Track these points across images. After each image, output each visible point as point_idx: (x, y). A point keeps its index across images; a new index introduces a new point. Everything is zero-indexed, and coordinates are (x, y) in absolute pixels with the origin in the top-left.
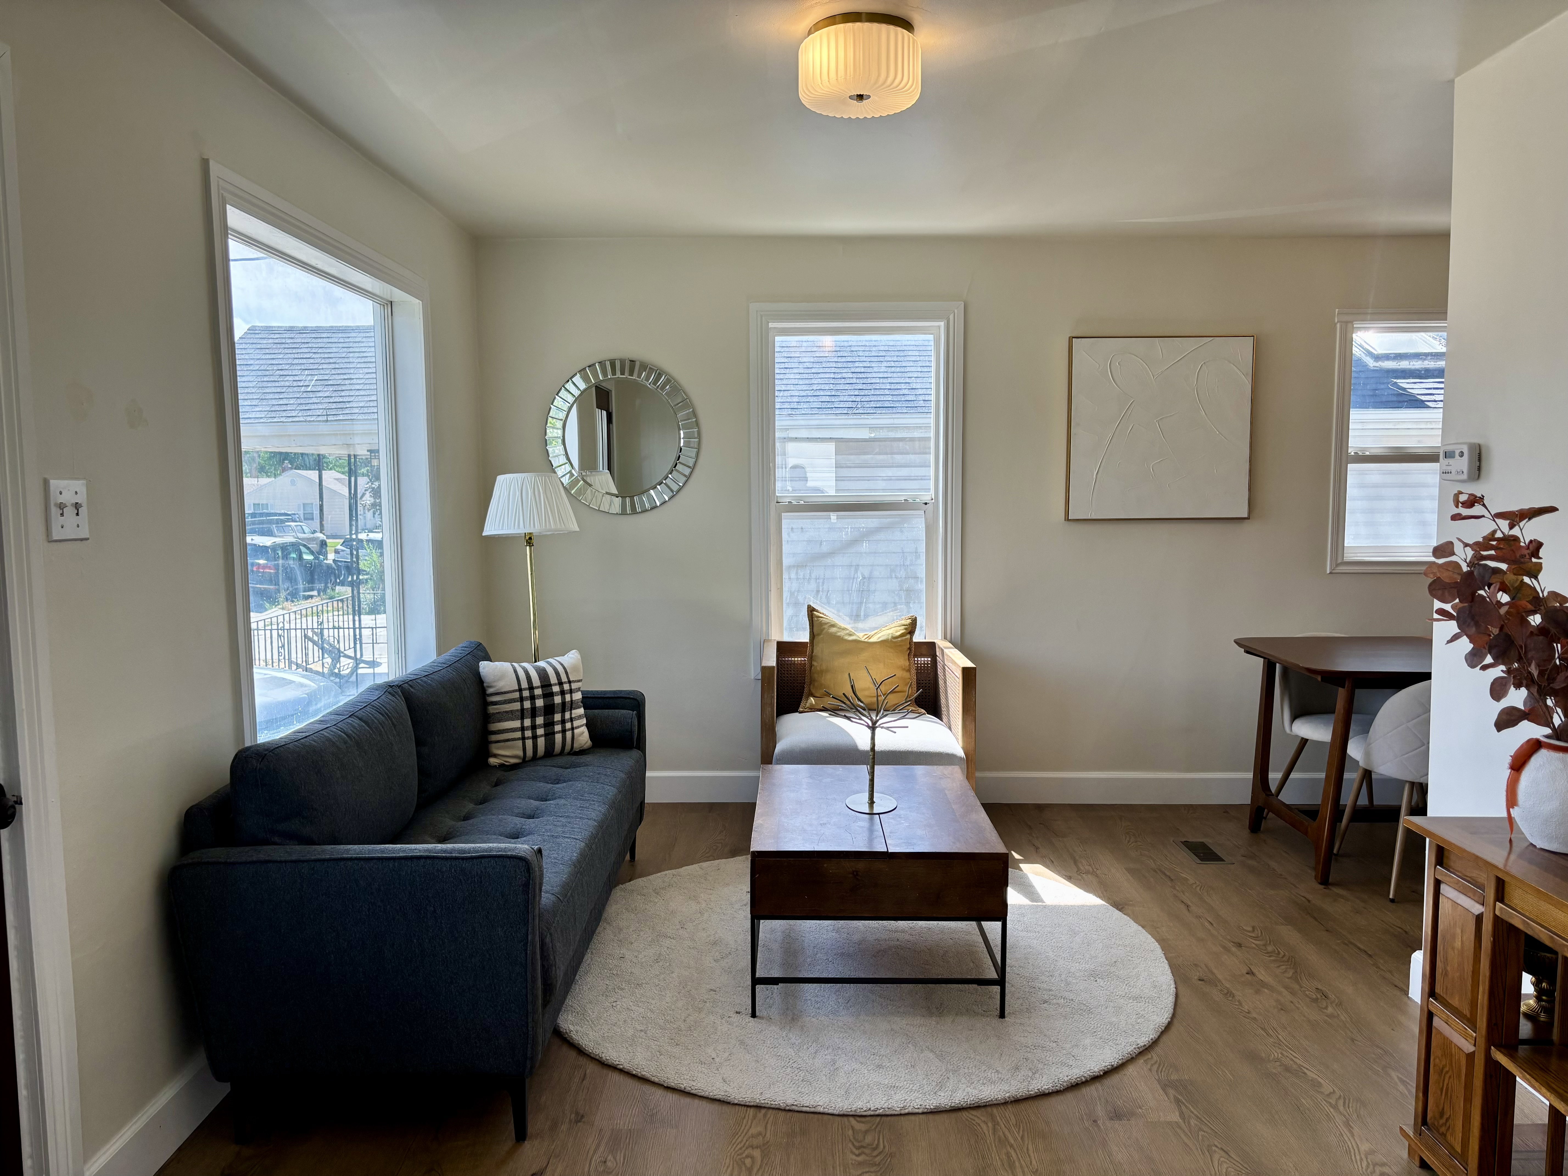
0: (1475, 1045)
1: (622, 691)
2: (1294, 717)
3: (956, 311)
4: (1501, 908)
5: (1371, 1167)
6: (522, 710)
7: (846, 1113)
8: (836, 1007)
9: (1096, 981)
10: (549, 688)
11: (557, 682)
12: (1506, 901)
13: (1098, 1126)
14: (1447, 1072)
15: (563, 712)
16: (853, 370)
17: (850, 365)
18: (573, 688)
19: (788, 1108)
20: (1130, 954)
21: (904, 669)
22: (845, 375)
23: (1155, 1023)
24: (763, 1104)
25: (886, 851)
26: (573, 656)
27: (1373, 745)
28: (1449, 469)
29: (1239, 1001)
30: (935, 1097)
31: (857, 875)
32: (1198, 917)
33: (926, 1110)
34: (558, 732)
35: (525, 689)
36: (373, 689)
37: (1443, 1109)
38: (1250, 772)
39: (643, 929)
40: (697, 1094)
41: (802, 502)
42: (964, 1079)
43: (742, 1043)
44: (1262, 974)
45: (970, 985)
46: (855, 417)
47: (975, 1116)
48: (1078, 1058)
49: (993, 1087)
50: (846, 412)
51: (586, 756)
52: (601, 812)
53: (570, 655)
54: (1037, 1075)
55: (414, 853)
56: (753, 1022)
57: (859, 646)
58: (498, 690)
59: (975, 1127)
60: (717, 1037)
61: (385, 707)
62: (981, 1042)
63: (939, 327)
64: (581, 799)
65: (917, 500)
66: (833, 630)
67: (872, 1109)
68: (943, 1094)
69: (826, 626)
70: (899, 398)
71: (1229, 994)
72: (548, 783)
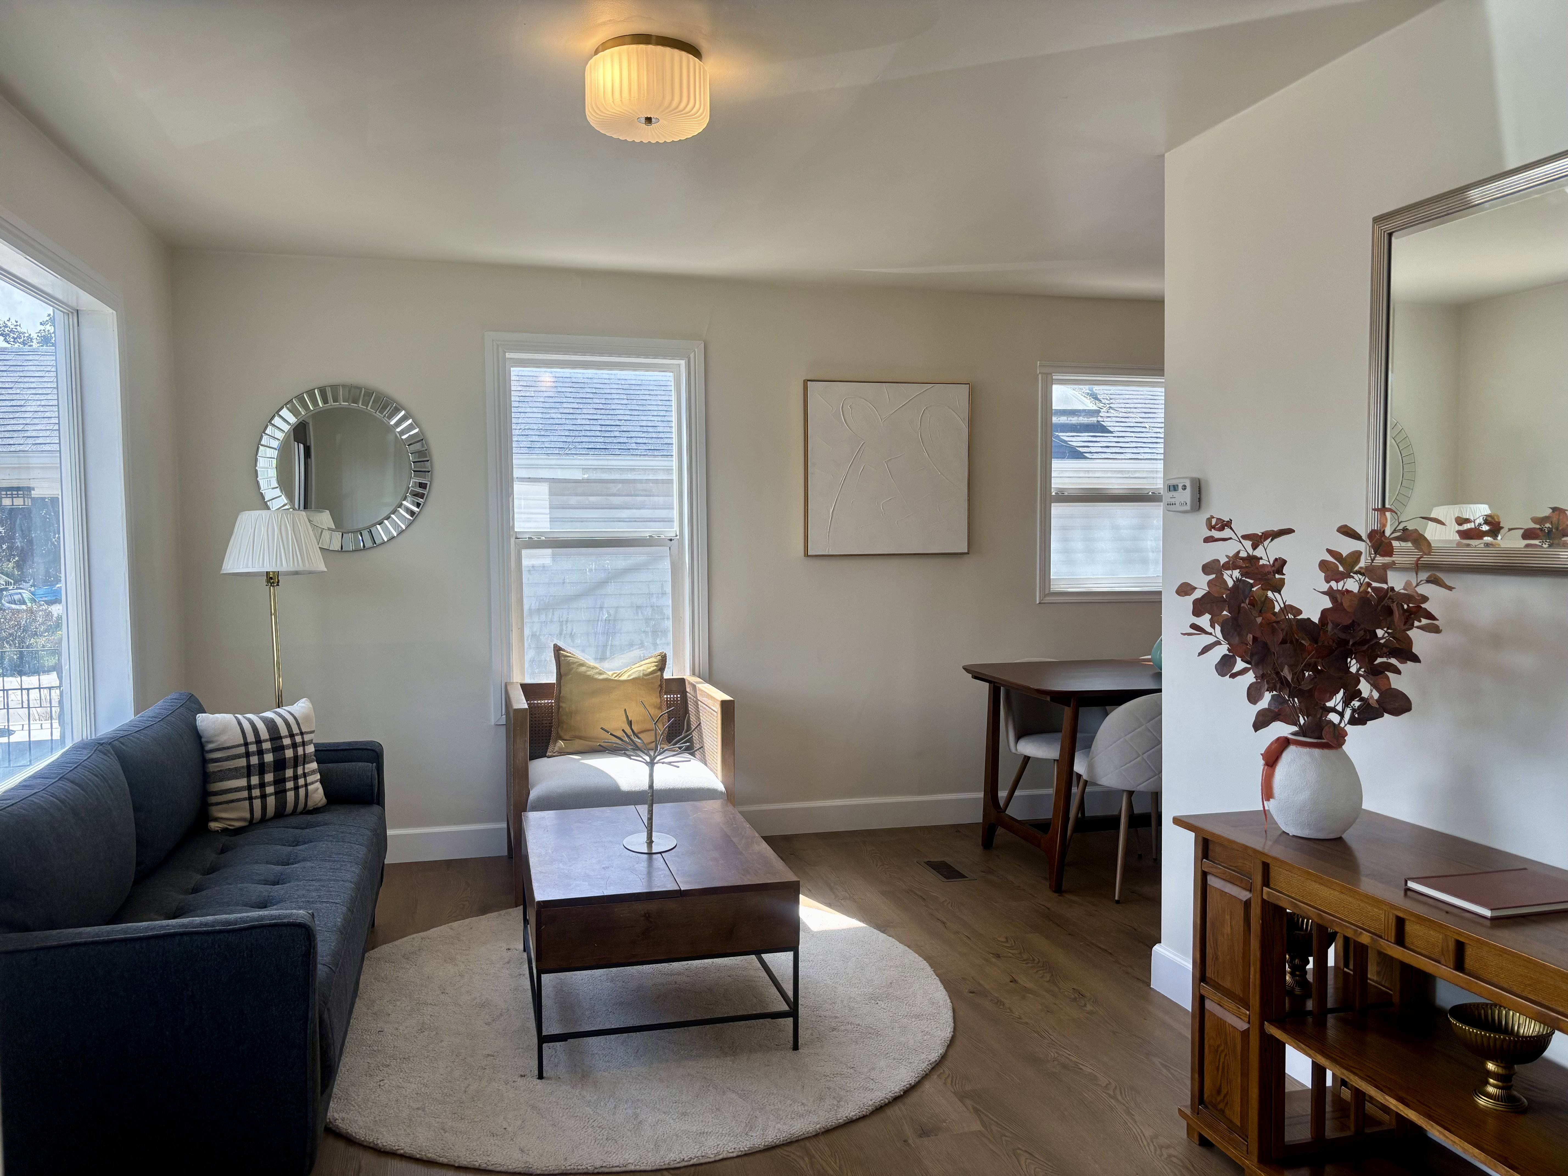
0: (1249, 1022)
1: (357, 742)
2: (1019, 737)
3: (696, 350)
4: (1268, 893)
5: (1158, 1150)
6: (249, 766)
7: (659, 1168)
8: (626, 1058)
9: (877, 1003)
10: (279, 741)
11: (287, 734)
12: (1272, 885)
13: (909, 1145)
14: (1223, 1051)
15: (295, 766)
16: (561, 410)
17: (558, 405)
18: (305, 740)
19: (596, 1171)
20: (902, 974)
21: (655, 707)
22: (554, 416)
23: (940, 1038)
24: (569, 1170)
25: (679, 889)
26: (303, 705)
27: (1095, 759)
28: (1173, 500)
29: (1009, 1008)
30: (747, 1138)
31: (649, 917)
32: (956, 933)
33: (740, 1153)
34: (290, 790)
35: (252, 743)
36: (80, 748)
37: (1220, 1085)
38: (981, 791)
39: (399, 998)
40: (494, 1169)
41: (543, 538)
42: (771, 1116)
43: (533, 1107)
44: (1023, 981)
45: (757, 1020)
46: (568, 457)
47: (790, 1152)
48: (877, 1081)
49: (802, 1120)
50: (557, 452)
51: (323, 814)
52: (355, 873)
53: (300, 704)
54: (842, 1103)
55: (166, 929)
56: (541, 1084)
57: (610, 685)
58: (219, 745)
59: (792, 1163)
60: (505, 1105)
61: (98, 768)
62: (781, 1077)
63: (679, 365)
64: (329, 861)
65: (663, 537)
66: (583, 669)
67: (686, 1159)
68: (754, 1135)
69: (574, 666)
70: (610, 440)
71: (999, 1003)
72: (284, 845)
